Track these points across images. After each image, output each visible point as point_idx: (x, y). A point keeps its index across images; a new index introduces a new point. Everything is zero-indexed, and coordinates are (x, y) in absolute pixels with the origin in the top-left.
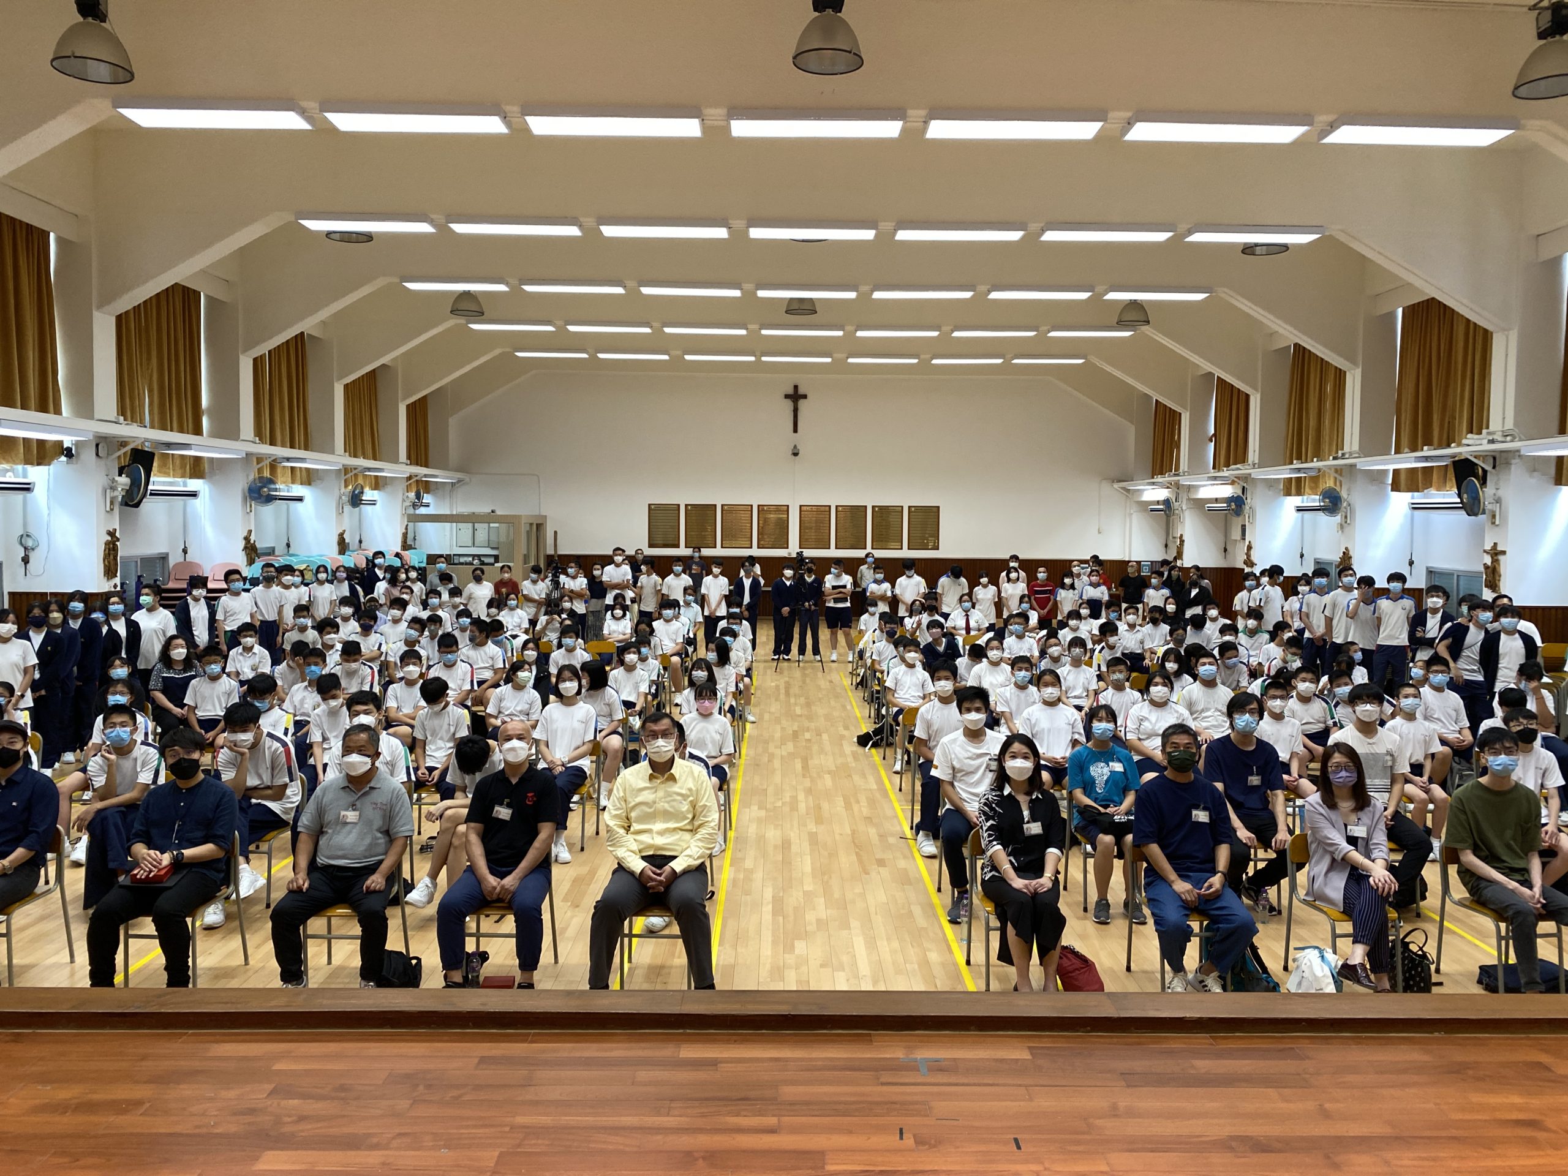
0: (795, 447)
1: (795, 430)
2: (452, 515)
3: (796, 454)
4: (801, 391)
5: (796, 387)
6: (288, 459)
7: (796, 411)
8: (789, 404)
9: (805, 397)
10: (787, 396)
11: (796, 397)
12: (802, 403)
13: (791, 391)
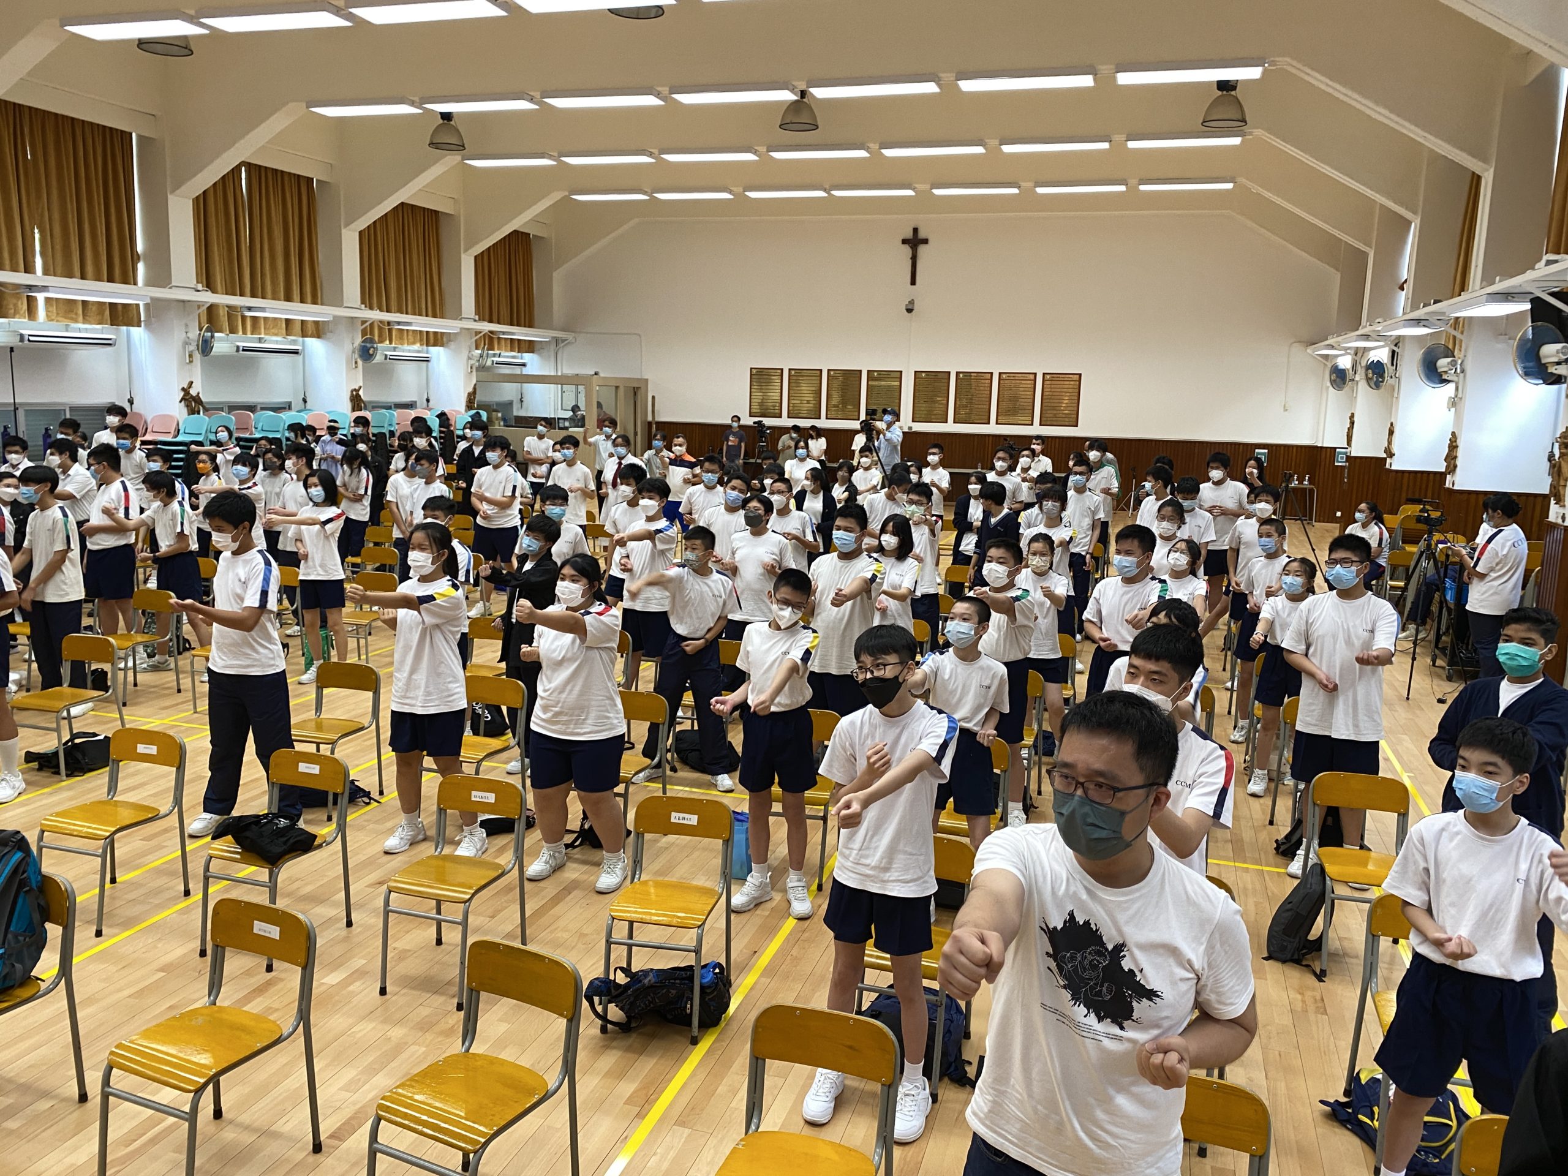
0: (912, 302)
1: (913, 282)
2: (556, 376)
3: (909, 311)
4: (922, 235)
5: (916, 230)
6: (250, 309)
7: (914, 259)
8: (907, 250)
9: (925, 241)
10: (904, 241)
11: (915, 242)
12: (922, 249)
13: (909, 234)
